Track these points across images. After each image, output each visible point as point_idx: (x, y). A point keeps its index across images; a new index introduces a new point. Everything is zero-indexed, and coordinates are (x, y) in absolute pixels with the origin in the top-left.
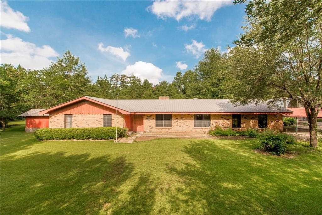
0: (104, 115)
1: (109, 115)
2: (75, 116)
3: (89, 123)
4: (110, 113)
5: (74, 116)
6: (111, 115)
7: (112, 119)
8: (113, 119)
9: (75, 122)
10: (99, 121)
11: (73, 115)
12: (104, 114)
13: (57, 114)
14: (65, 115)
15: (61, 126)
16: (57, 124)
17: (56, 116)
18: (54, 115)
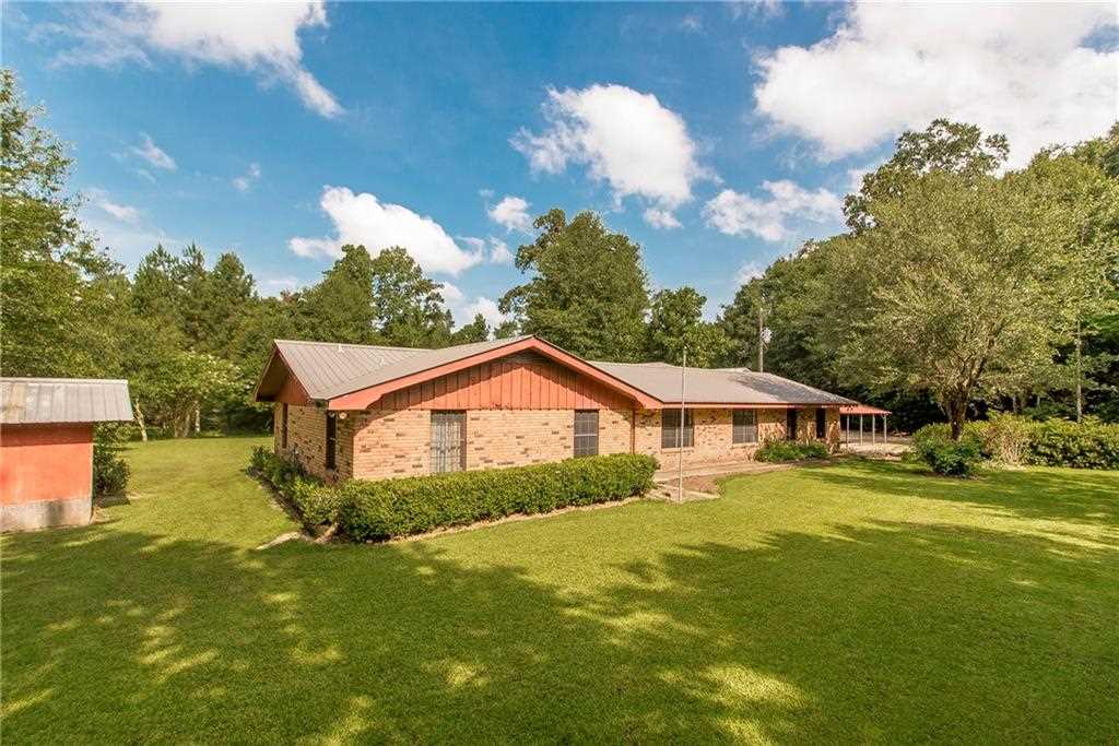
0: (576, 411)
1: (589, 411)
2: (477, 419)
3: (529, 444)
4: (595, 405)
5: (472, 419)
6: (596, 411)
7: (601, 425)
8: (604, 428)
9: (479, 443)
10: (560, 435)
11: (470, 414)
12: (578, 407)
13: (396, 410)
14: (434, 412)
15: (416, 463)
16: (397, 457)
17: (392, 420)
18: (385, 412)
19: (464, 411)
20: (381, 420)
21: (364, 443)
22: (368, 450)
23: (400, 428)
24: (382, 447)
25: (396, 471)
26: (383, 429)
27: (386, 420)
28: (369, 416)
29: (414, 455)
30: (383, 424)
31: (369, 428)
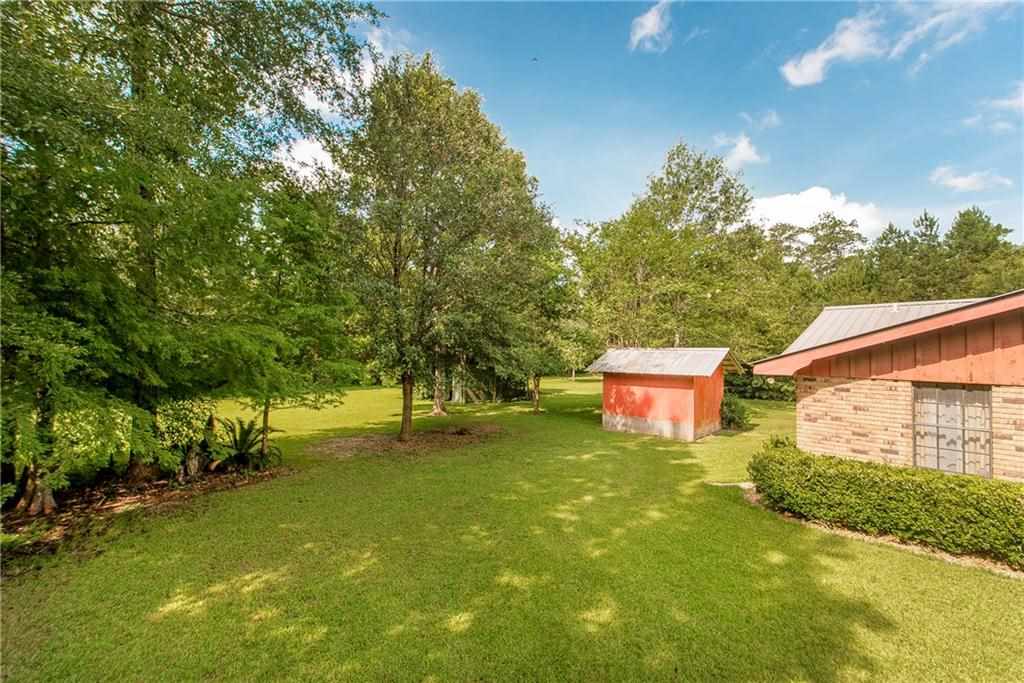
11: (998, 392)
13: (851, 378)
14: (917, 384)
15: (887, 447)
16: (854, 434)
17: (848, 390)
18: (835, 380)
19: (987, 388)
20: (832, 389)
21: (808, 412)
22: (815, 420)
23: (860, 400)
24: (832, 419)
25: (854, 451)
26: (834, 400)
27: (836, 389)
28: (814, 383)
29: (883, 436)
30: (834, 394)
31: (815, 396)
